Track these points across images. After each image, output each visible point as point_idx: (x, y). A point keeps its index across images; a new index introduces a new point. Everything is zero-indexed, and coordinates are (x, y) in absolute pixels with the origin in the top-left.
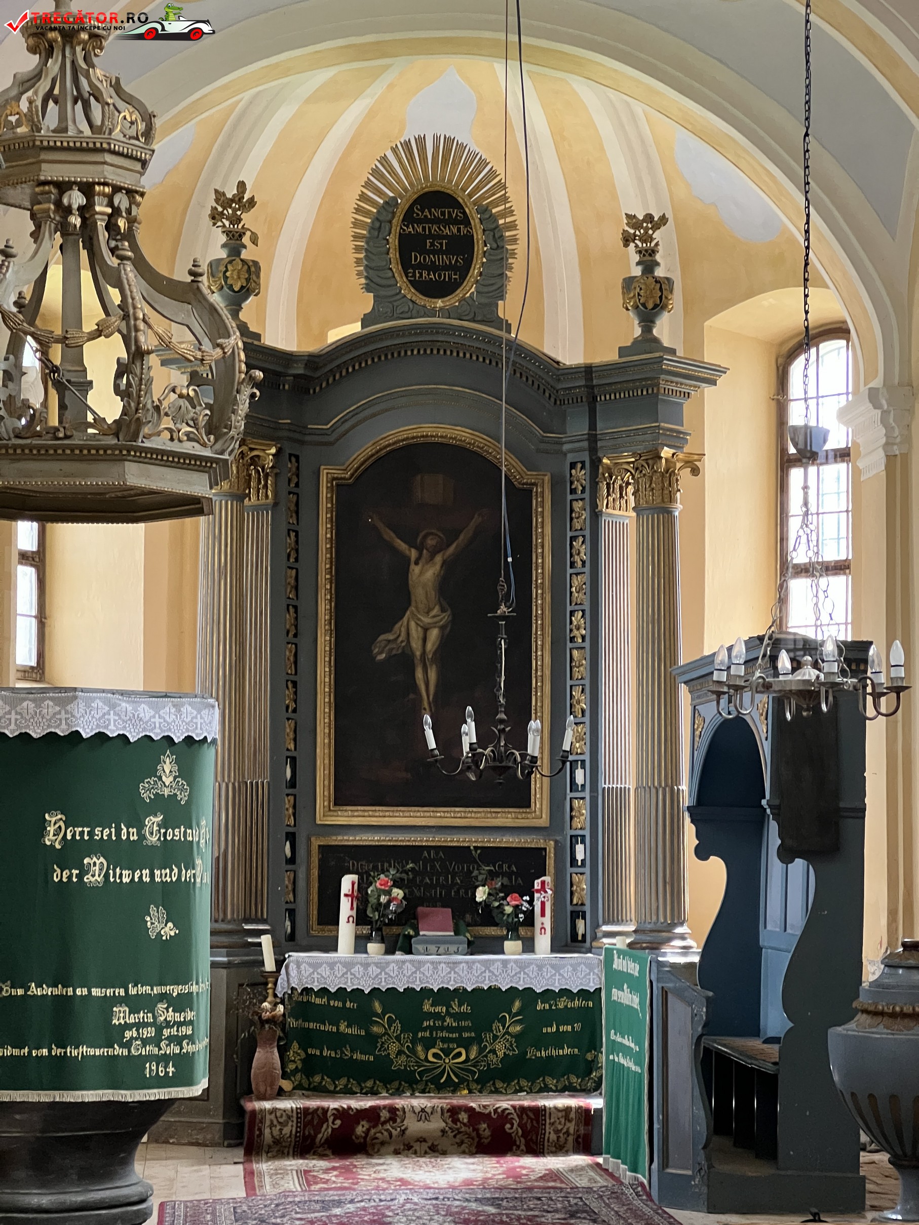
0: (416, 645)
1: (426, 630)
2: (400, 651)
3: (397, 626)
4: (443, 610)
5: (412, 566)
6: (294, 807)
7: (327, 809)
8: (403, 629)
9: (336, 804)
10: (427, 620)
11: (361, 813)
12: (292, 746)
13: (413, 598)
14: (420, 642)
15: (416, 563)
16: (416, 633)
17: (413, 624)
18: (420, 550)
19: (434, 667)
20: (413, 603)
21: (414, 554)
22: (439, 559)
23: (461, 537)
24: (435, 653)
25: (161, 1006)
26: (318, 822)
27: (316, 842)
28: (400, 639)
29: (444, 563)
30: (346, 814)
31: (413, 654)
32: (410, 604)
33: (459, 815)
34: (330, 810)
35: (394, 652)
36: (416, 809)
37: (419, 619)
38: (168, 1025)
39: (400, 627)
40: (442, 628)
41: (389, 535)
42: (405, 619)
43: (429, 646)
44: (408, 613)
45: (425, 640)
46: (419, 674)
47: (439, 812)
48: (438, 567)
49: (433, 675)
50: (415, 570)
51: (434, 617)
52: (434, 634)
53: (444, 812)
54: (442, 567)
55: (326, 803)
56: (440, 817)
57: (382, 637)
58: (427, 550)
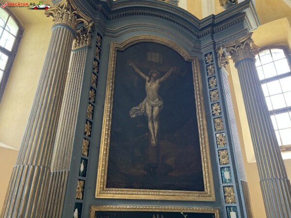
0: (149, 112)
1: (153, 107)
2: (142, 114)
3: (141, 104)
4: (160, 100)
5: (147, 83)
6: (83, 188)
7: (102, 189)
8: (143, 106)
9: (107, 187)
10: (153, 103)
11: (121, 192)
12: (86, 153)
13: (147, 94)
14: (150, 112)
15: (149, 82)
16: (148, 108)
17: (147, 104)
18: (150, 77)
19: (157, 122)
20: (147, 96)
21: (147, 78)
22: (158, 81)
23: (166, 75)
24: (157, 116)
26: (97, 197)
27: (94, 209)
28: (142, 110)
29: (160, 83)
30: (112, 192)
31: (147, 116)
32: (146, 97)
33: (171, 194)
34: (103, 190)
35: (139, 114)
36: (150, 190)
37: (150, 103)
39: (142, 105)
40: (160, 107)
41: (137, 70)
42: (144, 102)
43: (154, 113)
44: (145, 100)
45: (152, 111)
46: (150, 124)
47: (161, 192)
48: (157, 84)
49: (156, 126)
50: (148, 84)
51: (156, 102)
52: (156, 109)
53: (163, 192)
54: (159, 84)
55: (102, 186)
56: (162, 195)
57: (134, 108)
58: (153, 77)
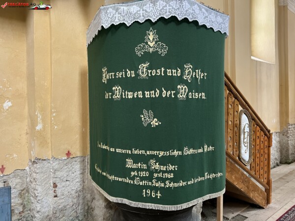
25: (152, 161)
38: (156, 171)
